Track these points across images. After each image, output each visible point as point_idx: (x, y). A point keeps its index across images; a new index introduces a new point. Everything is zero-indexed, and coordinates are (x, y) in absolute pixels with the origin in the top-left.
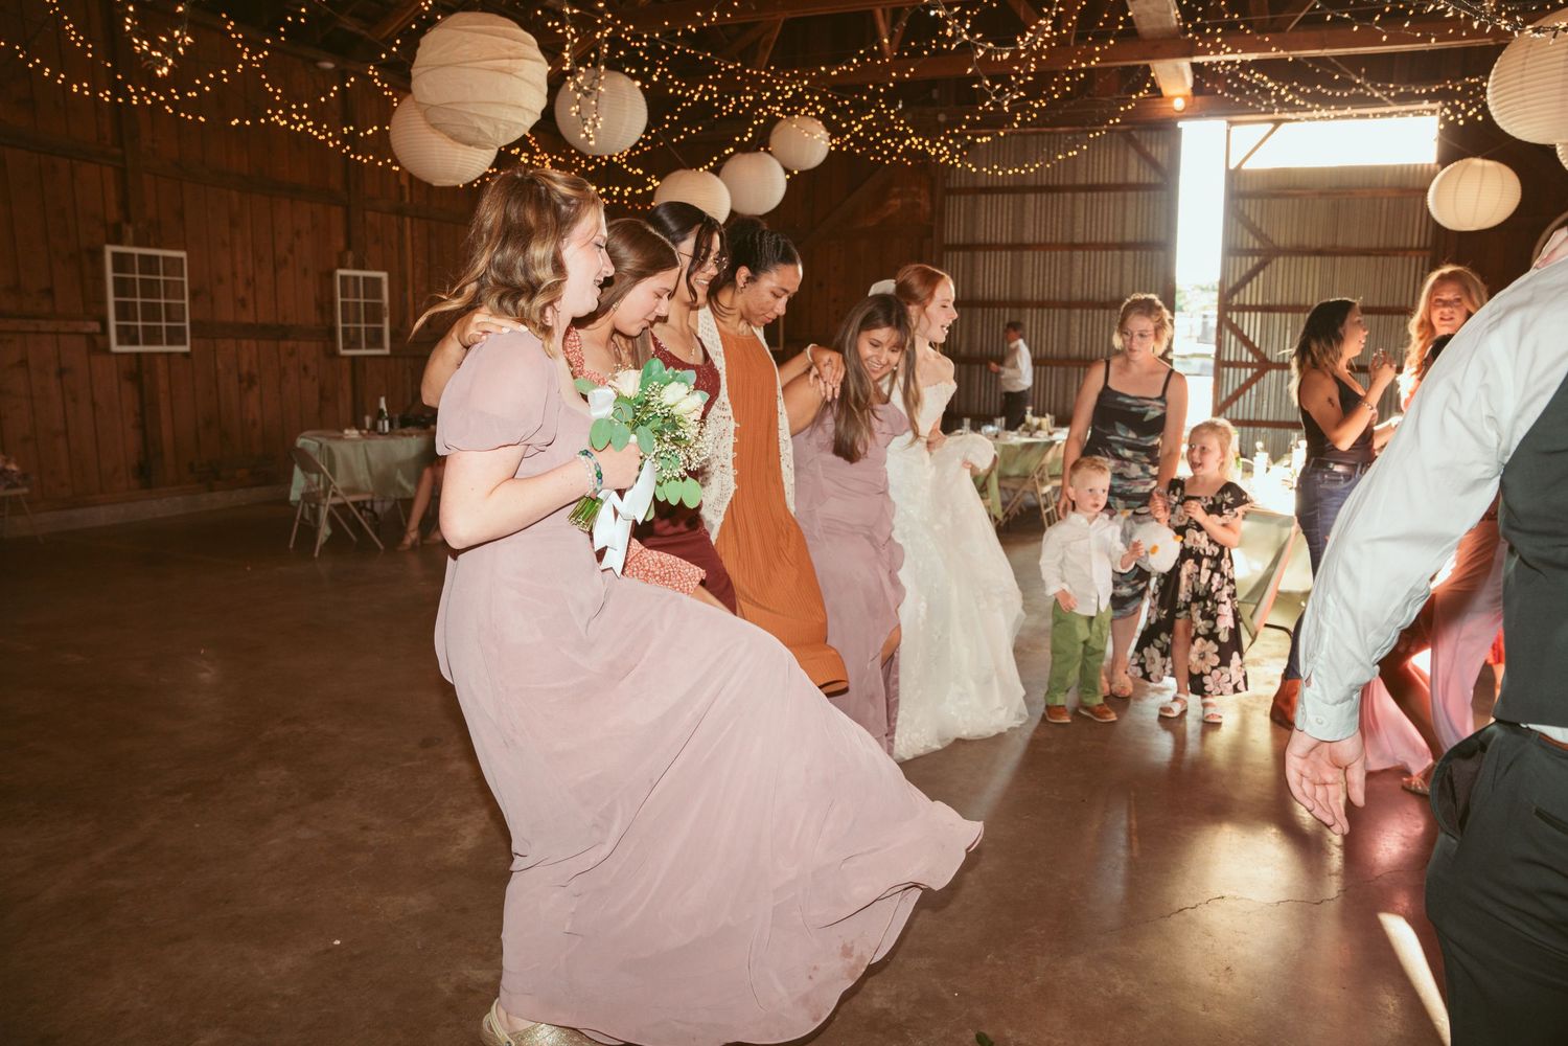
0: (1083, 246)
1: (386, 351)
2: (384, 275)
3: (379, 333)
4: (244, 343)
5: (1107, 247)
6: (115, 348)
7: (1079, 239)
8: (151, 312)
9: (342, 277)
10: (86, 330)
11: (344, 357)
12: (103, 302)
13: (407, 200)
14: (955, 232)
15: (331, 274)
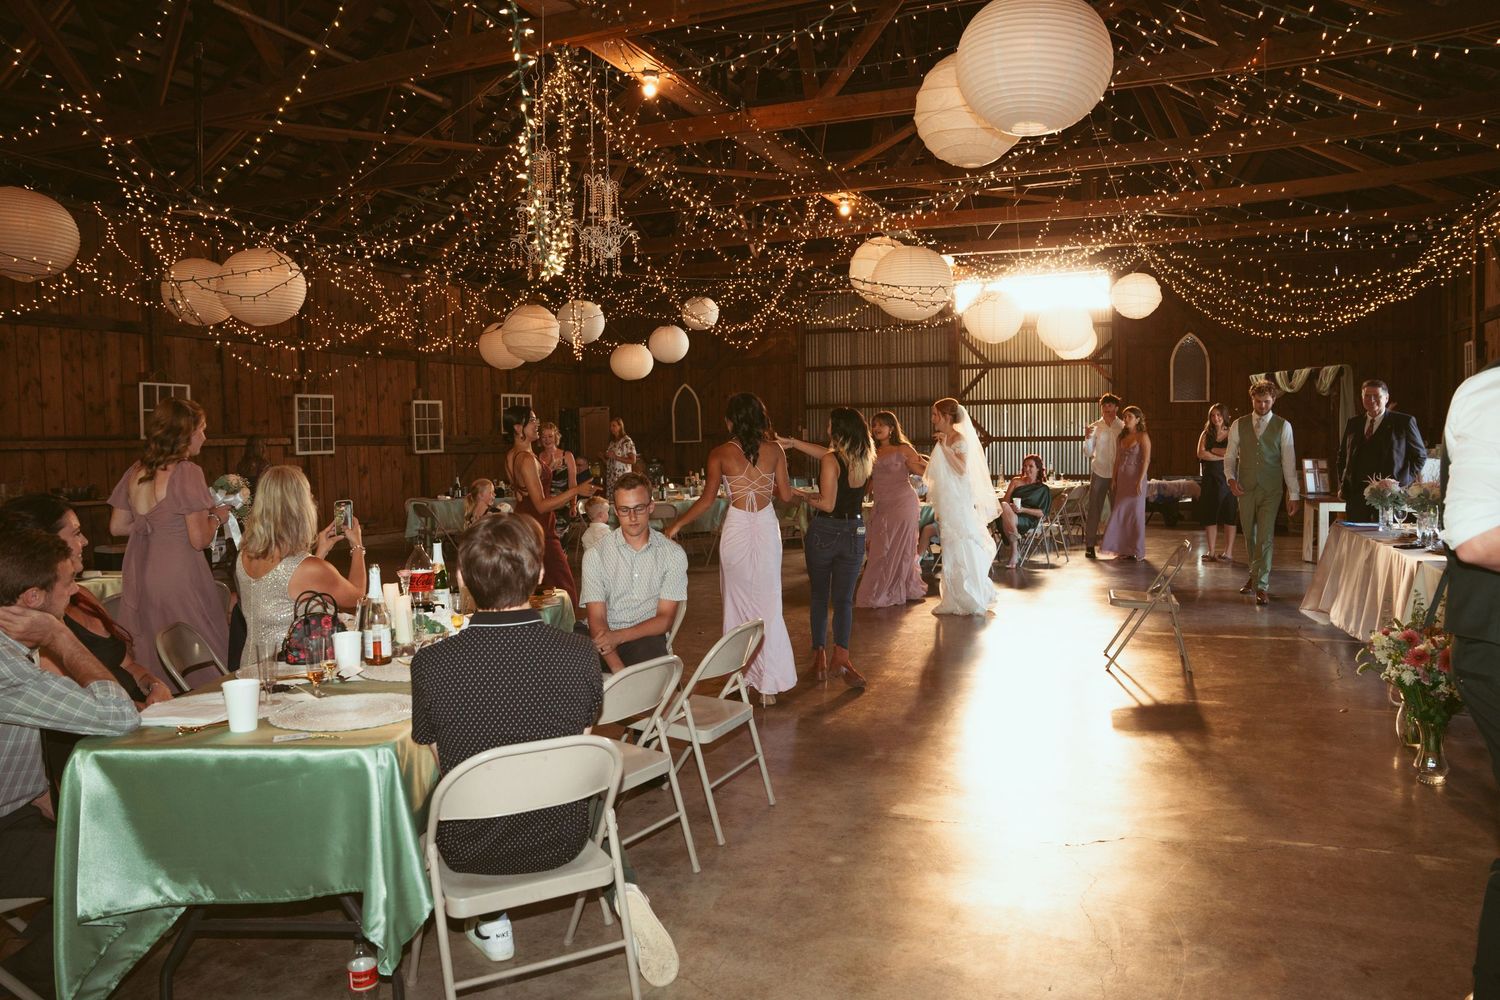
0: (897, 366)
1: (442, 451)
2: (440, 402)
3: (438, 438)
4: (362, 448)
5: (911, 365)
6: (298, 453)
7: (893, 361)
8: (316, 431)
9: (417, 405)
10: (285, 443)
11: (417, 455)
12: (293, 427)
13: (452, 354)
14: (813, 359)
15: (410, 404)
